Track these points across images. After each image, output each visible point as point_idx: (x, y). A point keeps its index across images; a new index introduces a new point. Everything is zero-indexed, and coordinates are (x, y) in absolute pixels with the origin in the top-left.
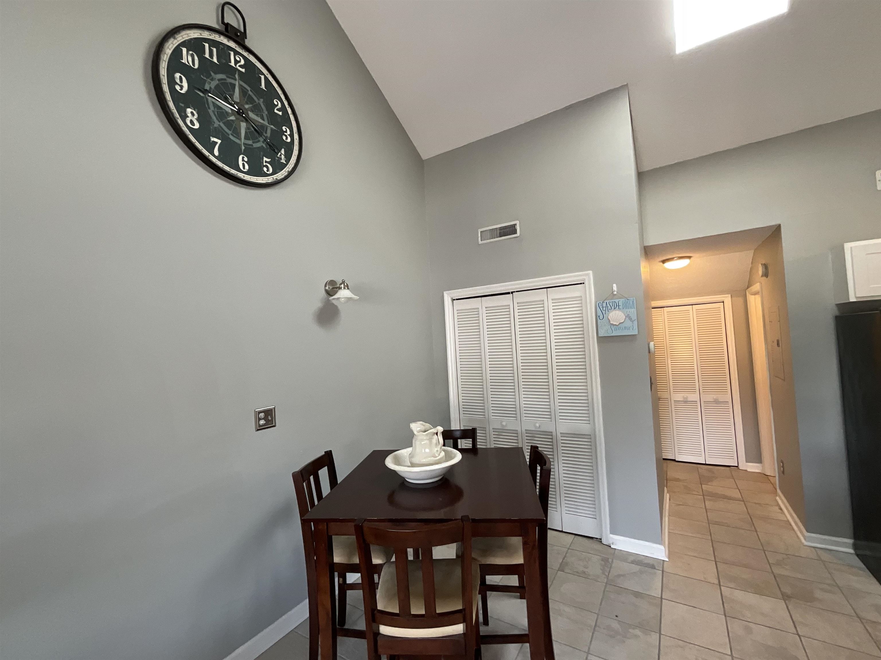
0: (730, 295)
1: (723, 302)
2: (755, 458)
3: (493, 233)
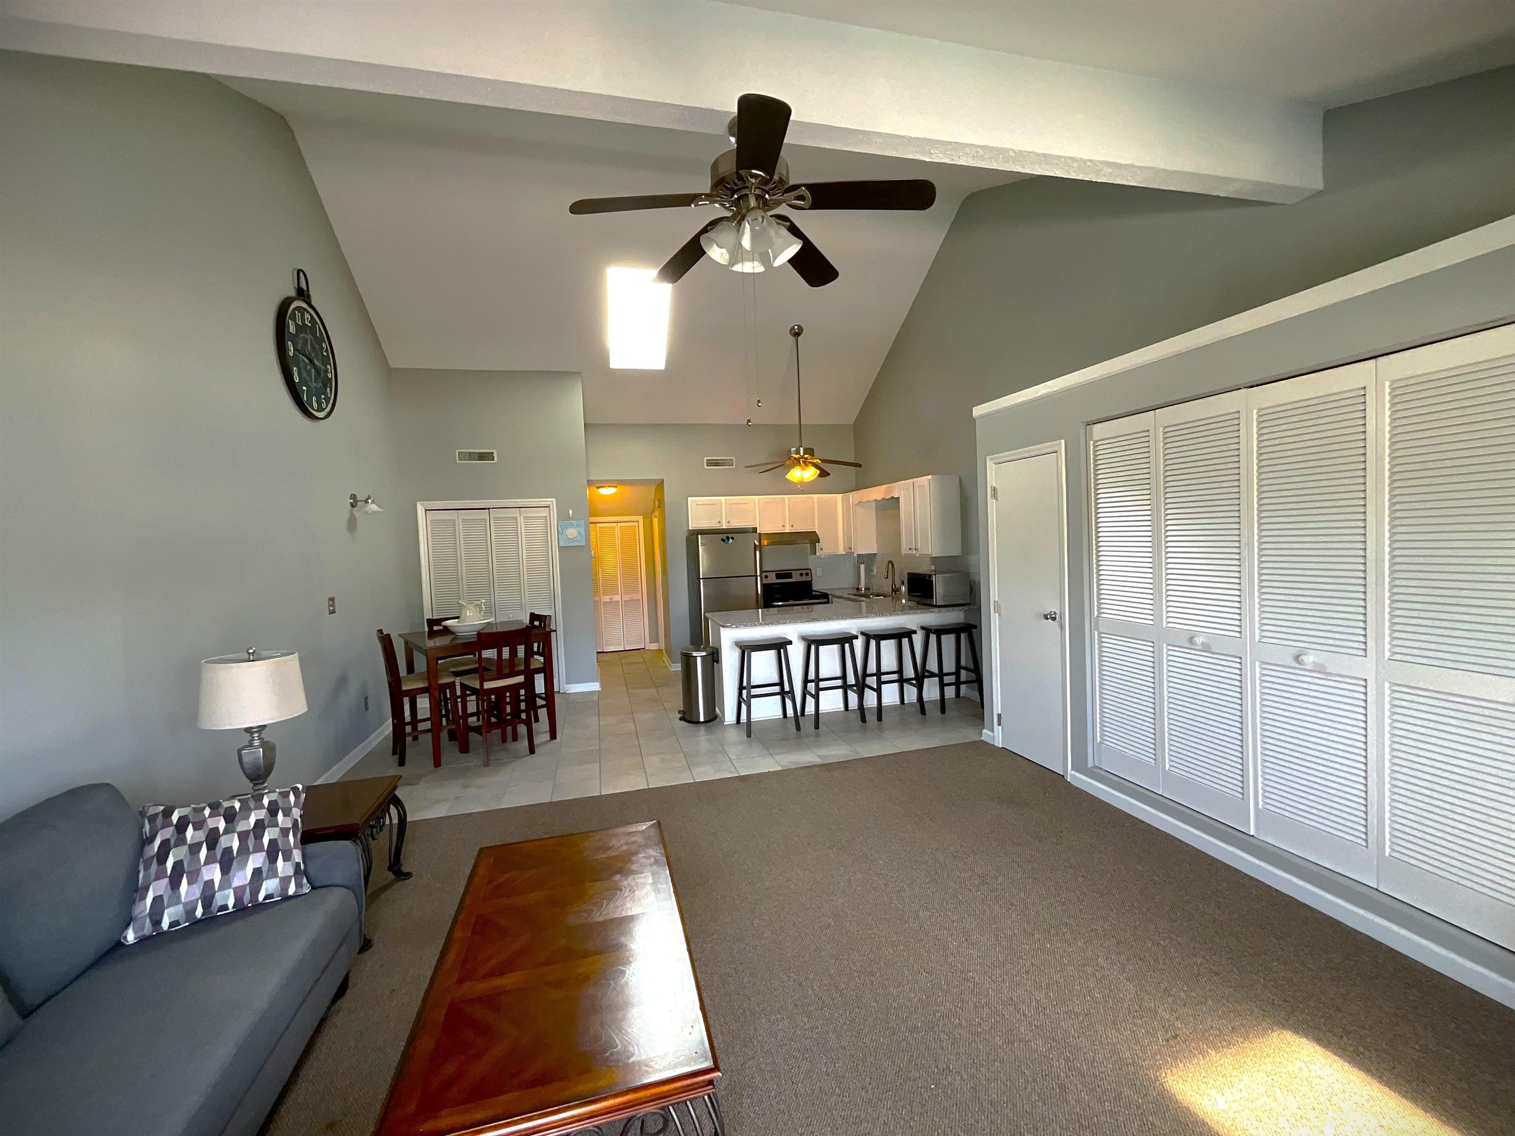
0: (642, 517)
1: (638, 522)
2: (654, 638)
3: (471, 456)
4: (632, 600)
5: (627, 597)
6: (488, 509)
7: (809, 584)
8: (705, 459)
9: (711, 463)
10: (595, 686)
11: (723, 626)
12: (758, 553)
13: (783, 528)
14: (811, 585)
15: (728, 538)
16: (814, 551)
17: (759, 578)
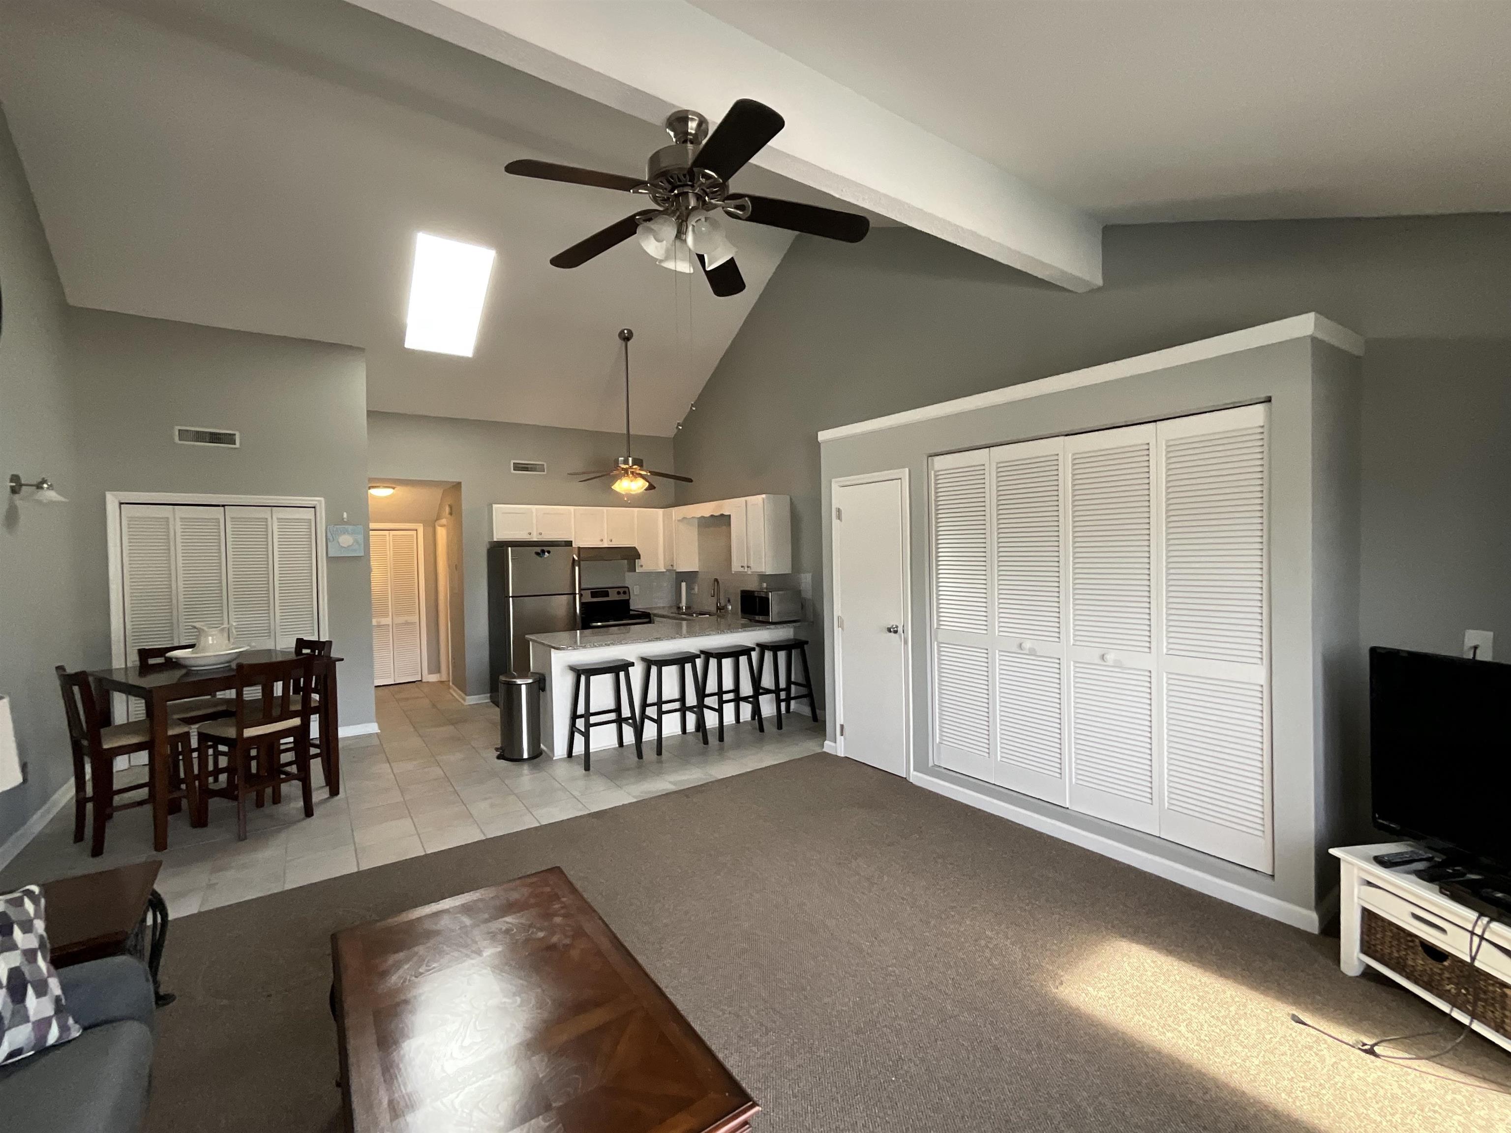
0: (422, 526)
1: (417, 530)
2: (435, 668)
3: (200, 436)
4: (407, 623)
5: (401, 620)
6: (223, 506)
7: (627, 602)
8: (512, 462)
9: (517, 467)
10: (373, 728)
11: (554, 648)
12: (577, 568)
13: (601, 543)
14: (629, 603)
15: (543, 552)
16: (632, 568)
17: (577, 596)
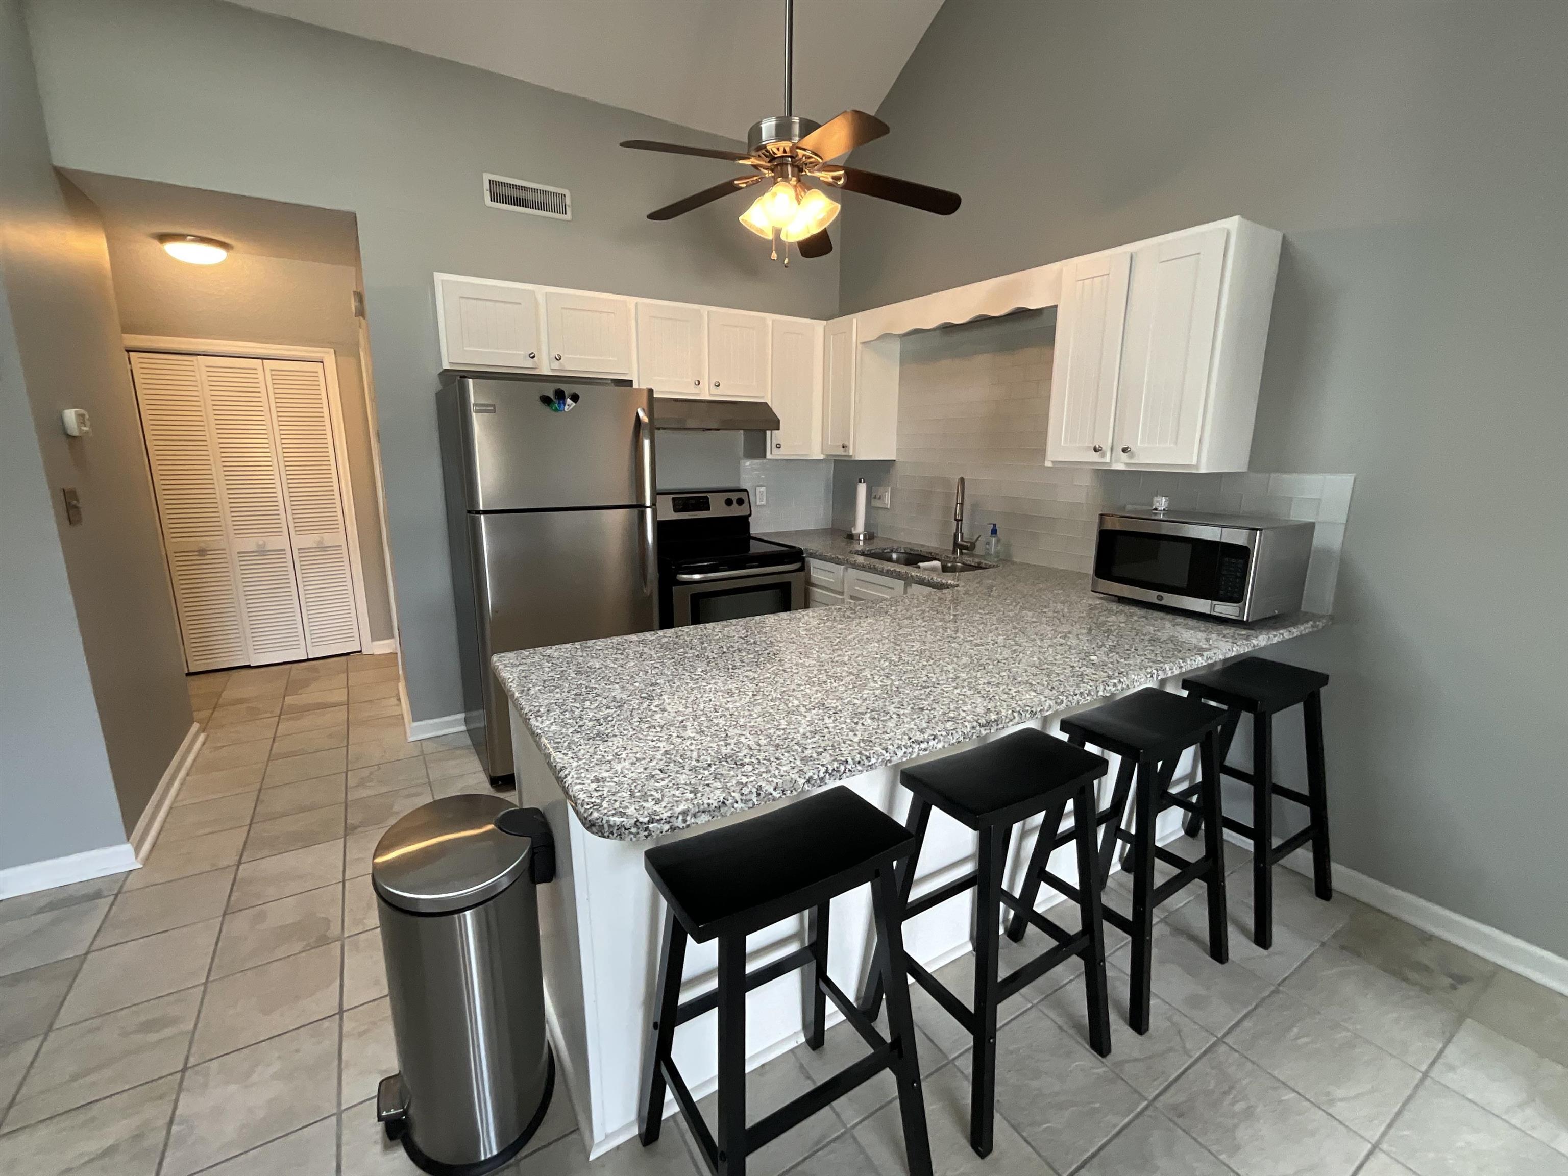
0: (332, 350)
1: (322, 362)
2: (380, 631)
4: (323, 547)
5: (309, 540)
7: (743, 522)
8: (487, 177)
9: (501, 193)
10: (114, 861)
12: (647, 444)
13: (696, 390)
14: (748, 524)
17: (649, 512)
